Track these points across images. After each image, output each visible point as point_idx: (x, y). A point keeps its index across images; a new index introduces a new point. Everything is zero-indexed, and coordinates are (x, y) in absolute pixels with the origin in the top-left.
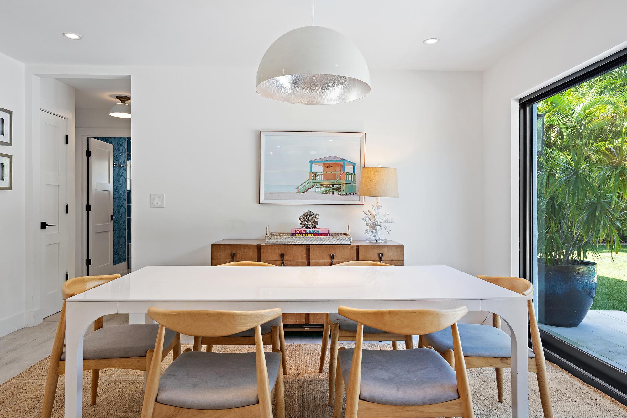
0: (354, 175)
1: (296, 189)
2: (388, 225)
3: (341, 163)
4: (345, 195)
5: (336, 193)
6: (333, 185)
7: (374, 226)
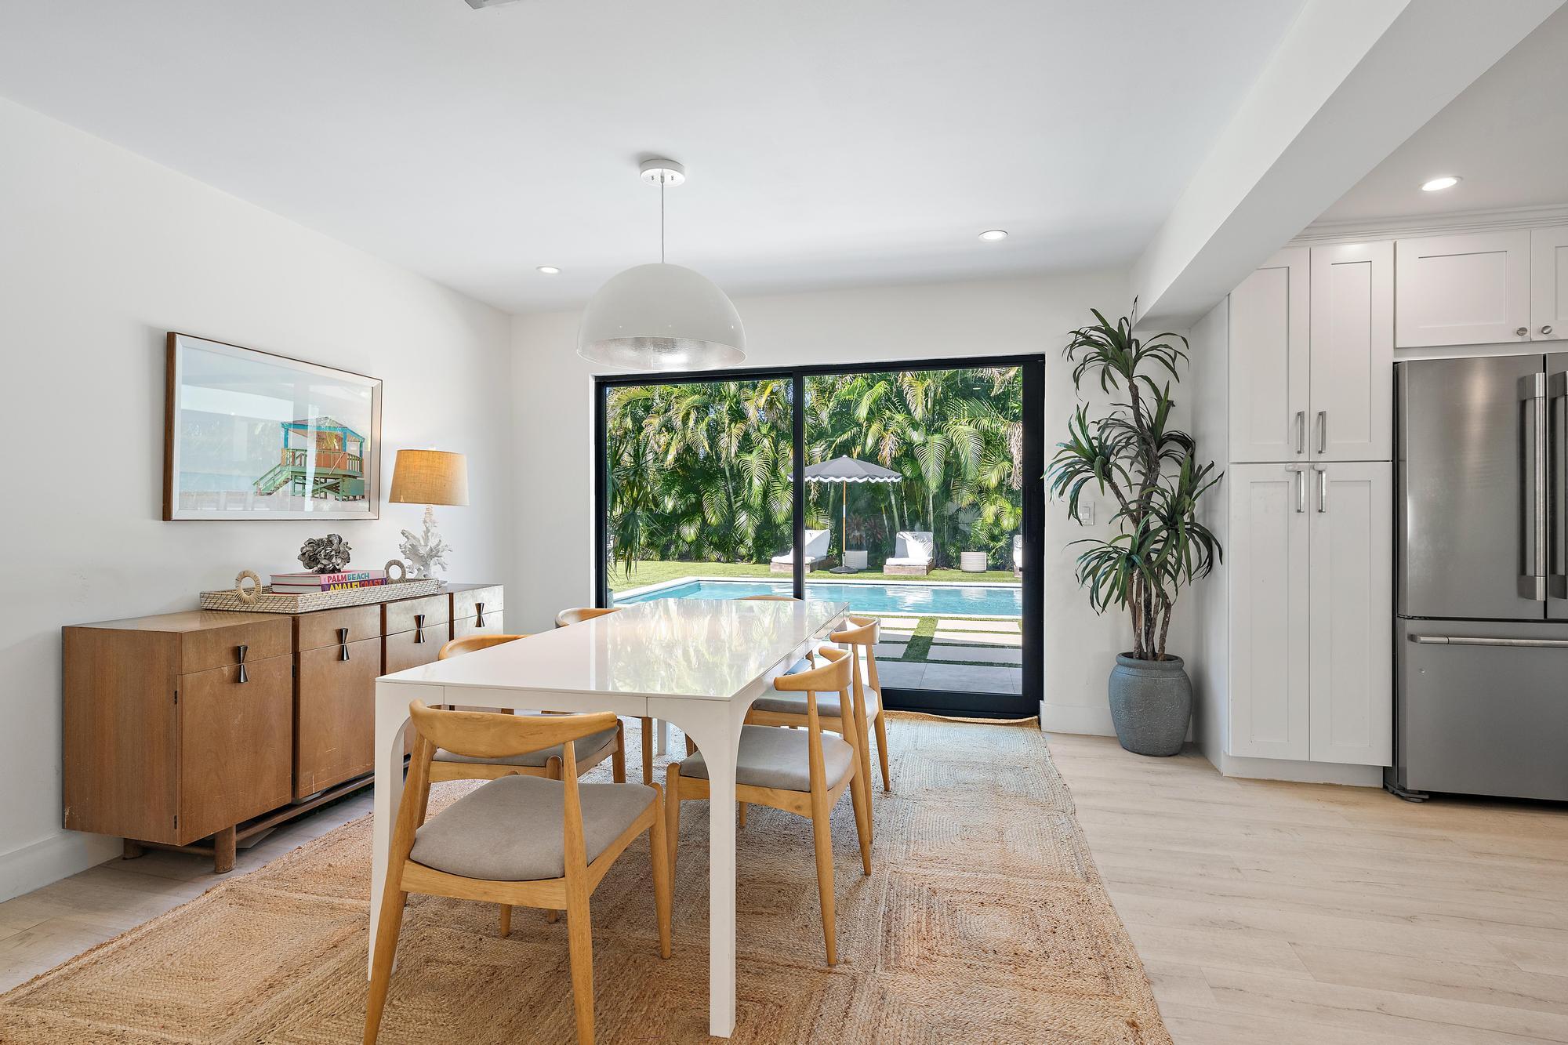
0: (361, 459)
1: (254, 484)
3: (340, 433)
4: (345, 500)
5: (331, 495)
6: (326, 479)
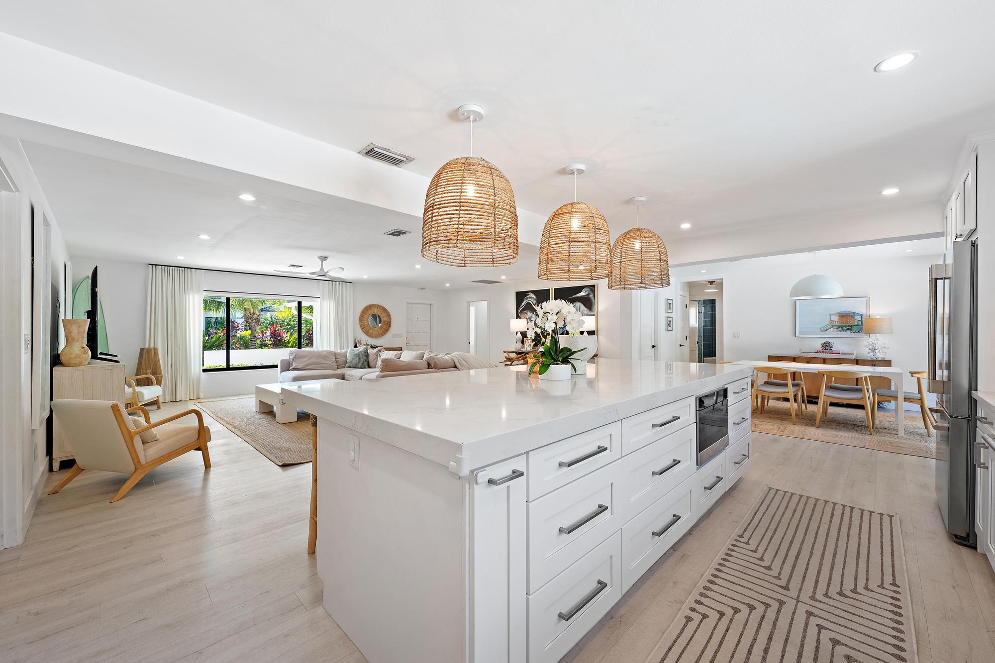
0: (862, 321)
1: (820, 329)
2: (885, 350)
3: (852, 314)
4: (854, 332)
5: (848, 331)
6: (846, 327)
7: (874, 350)
